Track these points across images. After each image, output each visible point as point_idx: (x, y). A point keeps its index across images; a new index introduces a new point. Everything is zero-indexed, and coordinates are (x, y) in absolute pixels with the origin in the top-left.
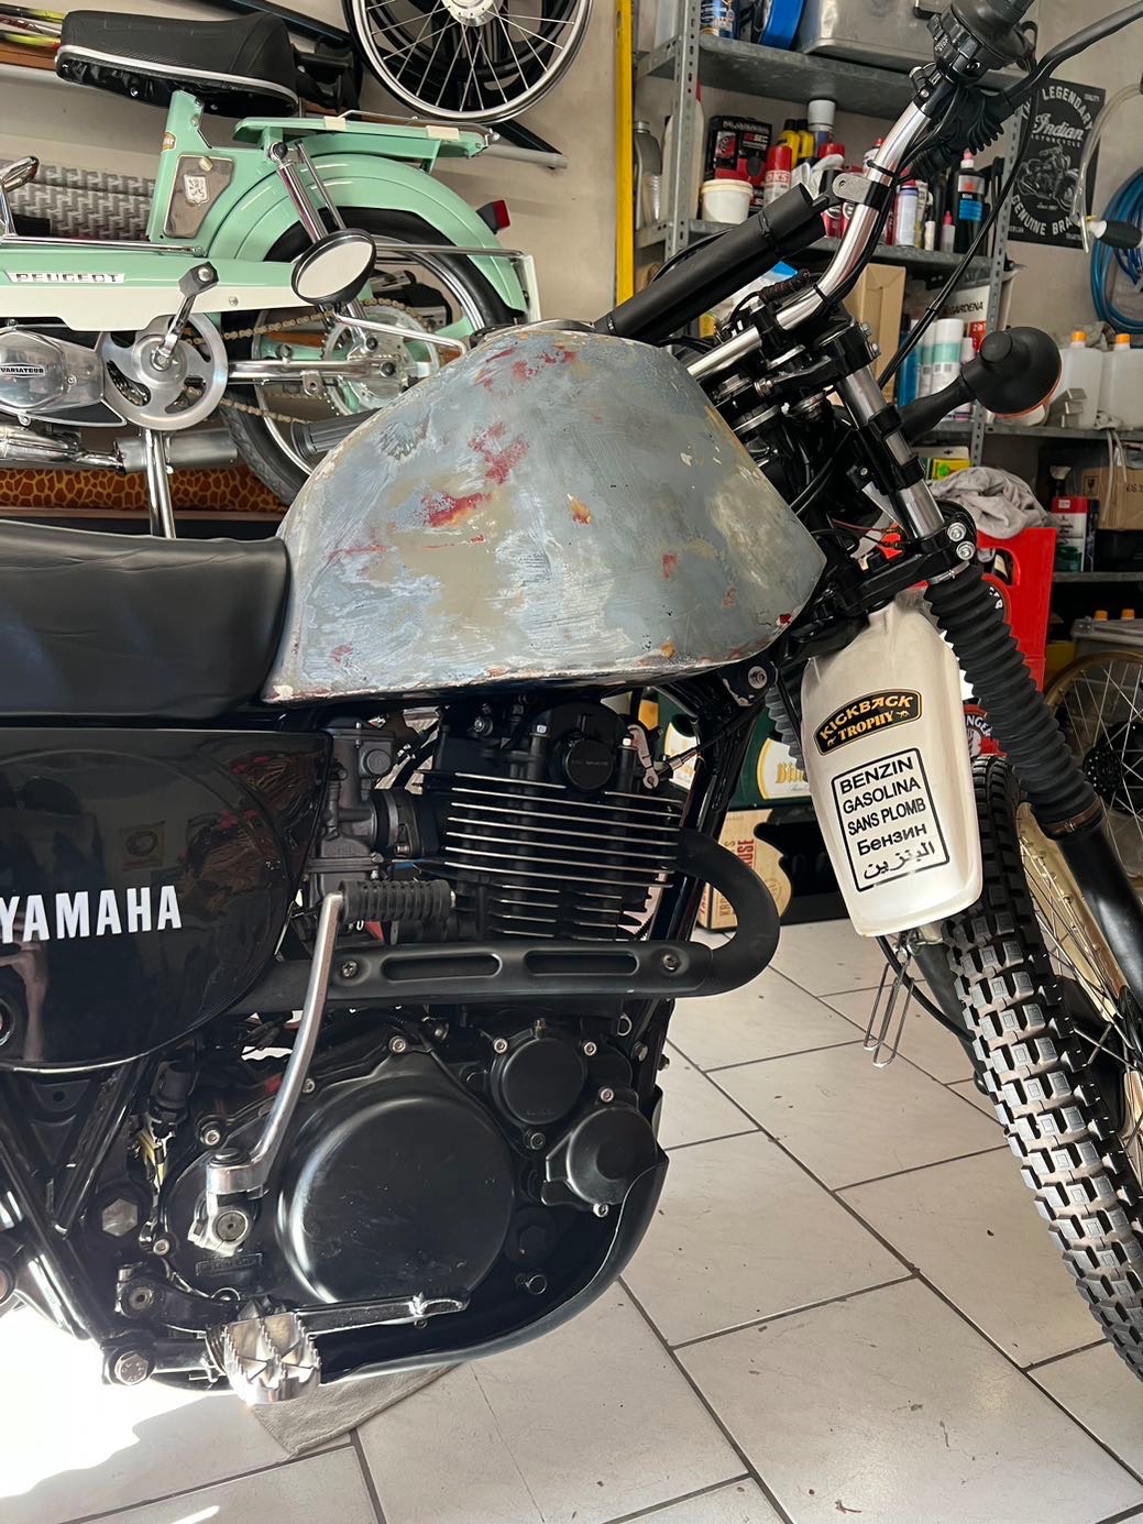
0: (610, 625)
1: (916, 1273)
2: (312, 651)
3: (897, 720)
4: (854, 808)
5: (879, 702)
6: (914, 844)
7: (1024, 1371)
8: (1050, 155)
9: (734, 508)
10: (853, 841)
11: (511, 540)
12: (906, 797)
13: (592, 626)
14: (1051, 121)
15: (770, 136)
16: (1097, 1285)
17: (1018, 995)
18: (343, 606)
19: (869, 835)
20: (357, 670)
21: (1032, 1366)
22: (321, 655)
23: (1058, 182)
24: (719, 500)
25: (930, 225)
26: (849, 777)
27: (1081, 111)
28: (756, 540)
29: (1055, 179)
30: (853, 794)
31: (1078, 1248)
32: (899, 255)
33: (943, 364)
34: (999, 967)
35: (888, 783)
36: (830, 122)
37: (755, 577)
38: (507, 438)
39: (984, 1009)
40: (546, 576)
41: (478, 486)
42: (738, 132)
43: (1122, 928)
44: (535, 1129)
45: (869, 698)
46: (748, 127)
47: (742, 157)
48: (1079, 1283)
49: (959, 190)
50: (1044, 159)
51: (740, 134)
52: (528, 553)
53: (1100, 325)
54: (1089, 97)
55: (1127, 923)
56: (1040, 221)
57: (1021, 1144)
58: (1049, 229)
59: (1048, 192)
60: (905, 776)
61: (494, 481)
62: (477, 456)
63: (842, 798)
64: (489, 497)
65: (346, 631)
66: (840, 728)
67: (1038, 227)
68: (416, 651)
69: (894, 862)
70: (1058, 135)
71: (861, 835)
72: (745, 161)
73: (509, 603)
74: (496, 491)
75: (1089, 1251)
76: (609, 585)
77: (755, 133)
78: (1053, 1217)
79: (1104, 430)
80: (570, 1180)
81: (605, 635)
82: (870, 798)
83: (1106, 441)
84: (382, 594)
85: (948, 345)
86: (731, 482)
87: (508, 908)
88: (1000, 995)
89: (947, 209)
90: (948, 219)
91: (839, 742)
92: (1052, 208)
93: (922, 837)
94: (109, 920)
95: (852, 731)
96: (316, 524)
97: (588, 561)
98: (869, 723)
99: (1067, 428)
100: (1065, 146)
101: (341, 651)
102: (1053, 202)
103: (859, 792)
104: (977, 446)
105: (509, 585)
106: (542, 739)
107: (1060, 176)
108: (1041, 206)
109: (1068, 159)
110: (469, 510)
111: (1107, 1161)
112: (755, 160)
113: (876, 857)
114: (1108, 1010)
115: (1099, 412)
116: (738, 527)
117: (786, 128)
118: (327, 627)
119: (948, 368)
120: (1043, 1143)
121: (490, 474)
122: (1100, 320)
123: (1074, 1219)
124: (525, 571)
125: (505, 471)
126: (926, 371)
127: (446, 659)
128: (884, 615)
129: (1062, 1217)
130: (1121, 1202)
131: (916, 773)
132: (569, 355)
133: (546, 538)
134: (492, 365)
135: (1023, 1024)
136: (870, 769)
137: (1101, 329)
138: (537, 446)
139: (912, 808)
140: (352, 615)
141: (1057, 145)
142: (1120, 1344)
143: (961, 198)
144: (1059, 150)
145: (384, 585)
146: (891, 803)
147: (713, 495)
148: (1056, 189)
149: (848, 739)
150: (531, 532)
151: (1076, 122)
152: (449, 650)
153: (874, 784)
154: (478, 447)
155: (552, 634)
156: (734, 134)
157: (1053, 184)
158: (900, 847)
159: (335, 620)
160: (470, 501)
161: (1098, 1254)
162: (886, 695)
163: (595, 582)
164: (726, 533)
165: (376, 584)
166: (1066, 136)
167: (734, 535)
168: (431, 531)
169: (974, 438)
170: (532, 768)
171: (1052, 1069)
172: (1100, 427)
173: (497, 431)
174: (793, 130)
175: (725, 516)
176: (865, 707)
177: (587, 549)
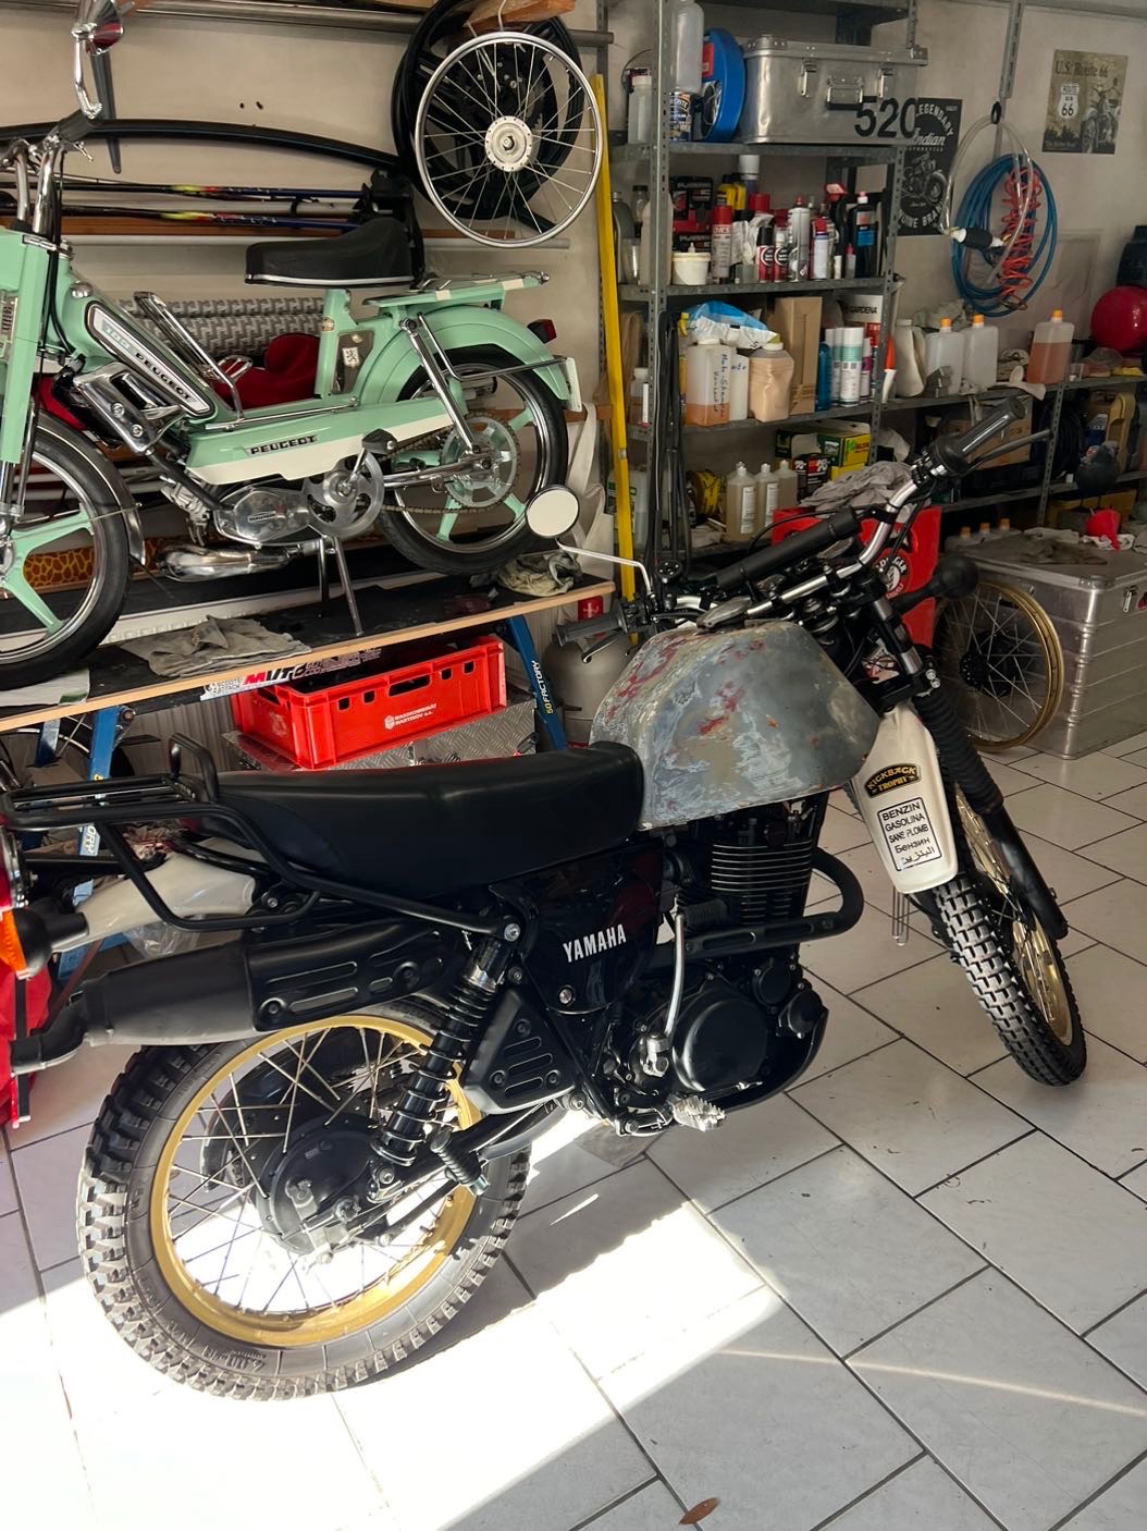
0: (791, 776)
1: (902, 1036)
2: (659, 805)
3: (909, 781)
4: (891, 829)
5: (898, 770)
6: (924, 848)
7: (966, 1078)
8: (920, 162)
9: (839, 706)
10: (892, 846)
11: (740, 738)
12: (918, 824)
13: (783, 777)
14: (921, 134)
15: (711, 189)
16: (1009, 1035)
17: (969, 905)
18: (668, 781)
19: (901, 843)
20: (680, 812)
21: (970, 1075)
22: (662, 807)
23: (926, 183)
24: (833, 703)
25: (838, 259)
26: (887, 812)
27: (944, 121)
28: (850, 718)
29: (925, 180)
30: (890, 821)
31: (1000, 1019)
32: (817, 287)
33: (850, 363)
34: (959, 892)
35: (908, 816)
36: (756, 172)
37: (852, 739)
38: (735, 689)
39: (952, 912)
40: (758, 754)
41: (722, 713)
42: (687, 189)
43: (1013, 855)
44: (772, 1005)
45: (894, 767)
46: (695, 185)
47: (692, 209)
48: (1000, 1035)
49: (858, 223)
50: (915, 166)
51: (690, 192)
52: (749, 744)
53: (961, 302)
54: (949, 109)
55: (1015, 852)
56: (913, 217)
57: (973, 976)
58: (920, 222)
59: (919, 192)
60: (916, 812)
61: (728, 710)
62: (720, 699)
63: (884, 823)
64: (727, 718)
65: (671, 794)
66: (879, 783)
67: (912, 222)
68: (705, 798)
69: (915, 857)
70: (927, 144)
71: (896, 843)
72: (694, 212)
73: (742, 769)
74: (732, 716)
75: (1005, 1020)
76: (788, 758)
77: (701, 189)
78: (988, 1007)
79: (967, 395)
80: (790, 1026)
81: (789, 781)
82: (899, 824)
83: (968, 403)
84: (684, 772)
85: (853, 348)
86: (836, 692)
87: (744, 907)
88: (960, 906)
89: (850, 241)
90: (850, 250)
91: (879, 792)
92: (923, 204)
93: (928, 844)
94: (603, 944)
95: (886, 786)
96: (651, 743)
97: (778, 746)
98: (894, 782)
99: (940, 397)
100: (932, 153)
101: (671, 803)
102: (923, 200)
103: (893, 820)
104: (876, 423)
105: (741, 760)
106: (755, 826)
107: (928, 178)
108: (914, 205)
109: (934, 162)
110: (719, 726)
111: (1013, 979)
112: (702, 208)
113: (906, 854)
114: (1004, 890)
115: (963, 379)
116: (842, 715)
117: (724, 182)
118: (663, 793)
119: (854, 366)
120: (984, 974)
121: (727, 707)
122: (961, 297)
123: (998, 1007)
124: (748, 752)
125: (735, 705)
126: (836, 365)
127: (718, 802)
128: (893, 716)
129: (993, 1007)
130: (1020, 997)
131: (921, 811)
132: (761, 645)
133: (757, 736)
134: (725, 654)
135: (972, 919)
136: (898, 808)
137: (961, 306)
138: (749, 693)
139: (922, 829)
140: (672, 785)
141: (924, 152)
142: (1019, 1060)
143: (859, 230)
144: (926, 156)
145: (684, 768)
146: (911, 827)
147: (829, 702)
148: (925, 187)
149: (884, 791)
150: (749, 734)
151: (940, 131)
152: (719, 796)
153: (901, 817)
154: (720, 694)
155: (765, 782)
156: (684, 192)
157: (923, 185)
158: (918, 849)
159: (666, 788)
160: (719, 720)
161: (1010, 1022)
162: (902, 766)
163: (783, 755)
164: (837, 719)
165: (681, 768)
166: (932, 144)
167: (841, 720)
168: (702, 737)
169: (874, 417)
170: (751, 840)
171: (987, 940)
172: (964, 394)
173: (729, 686)
174: (729, 183)
175: (837, 712)
176: (891, 773)
177: (778, 740)
